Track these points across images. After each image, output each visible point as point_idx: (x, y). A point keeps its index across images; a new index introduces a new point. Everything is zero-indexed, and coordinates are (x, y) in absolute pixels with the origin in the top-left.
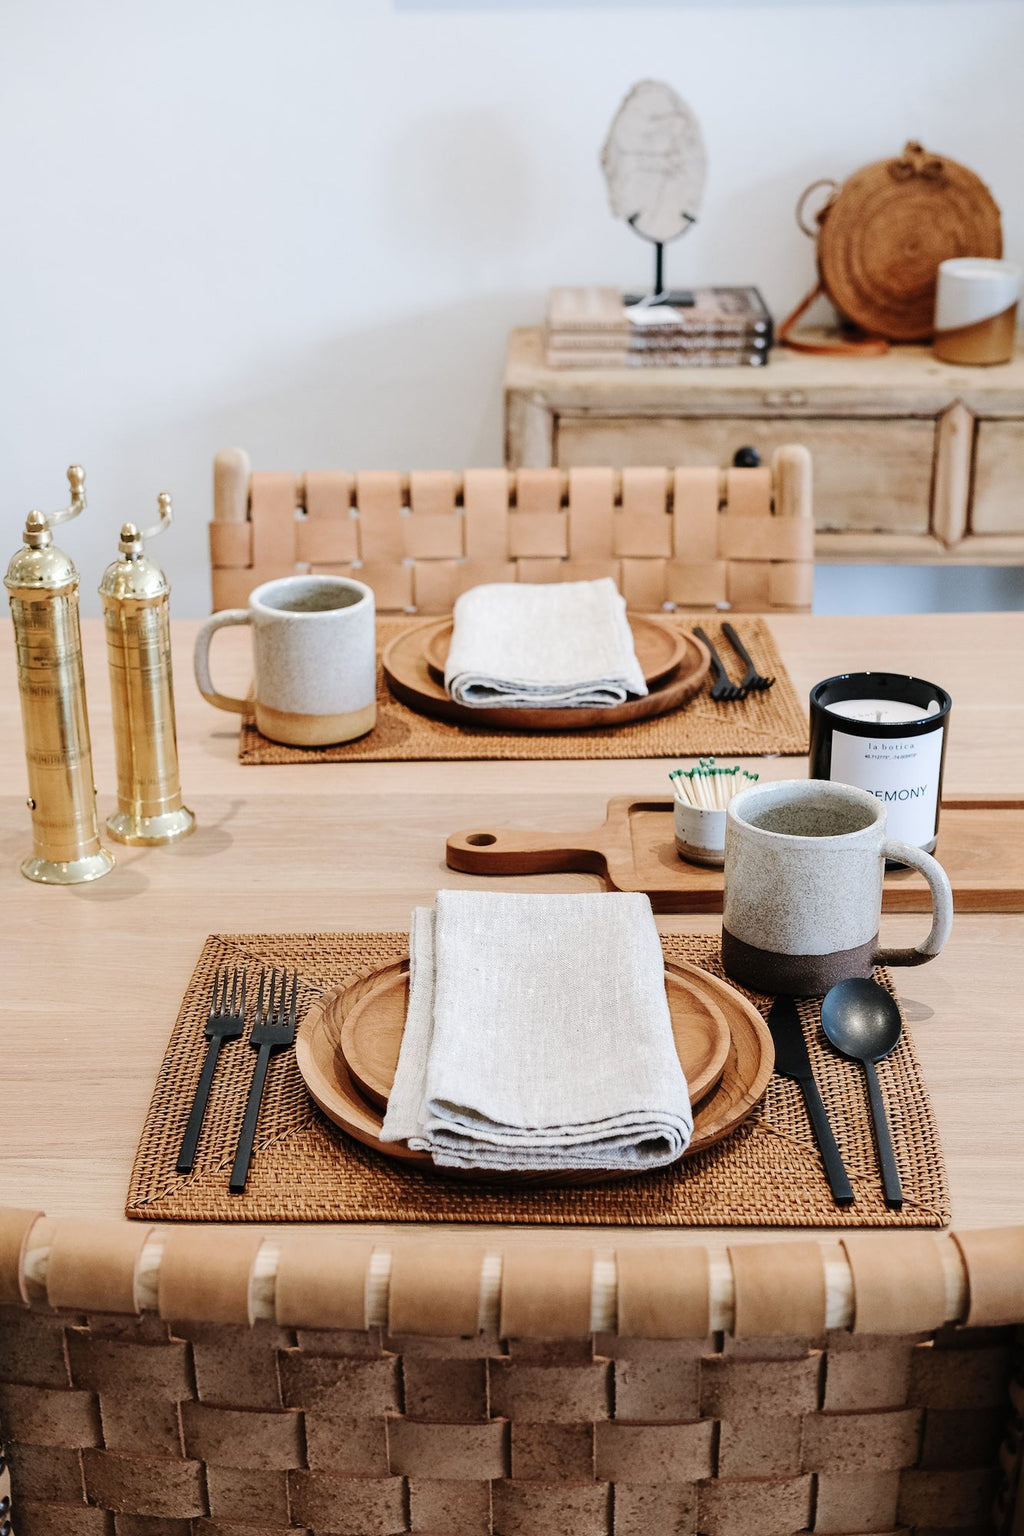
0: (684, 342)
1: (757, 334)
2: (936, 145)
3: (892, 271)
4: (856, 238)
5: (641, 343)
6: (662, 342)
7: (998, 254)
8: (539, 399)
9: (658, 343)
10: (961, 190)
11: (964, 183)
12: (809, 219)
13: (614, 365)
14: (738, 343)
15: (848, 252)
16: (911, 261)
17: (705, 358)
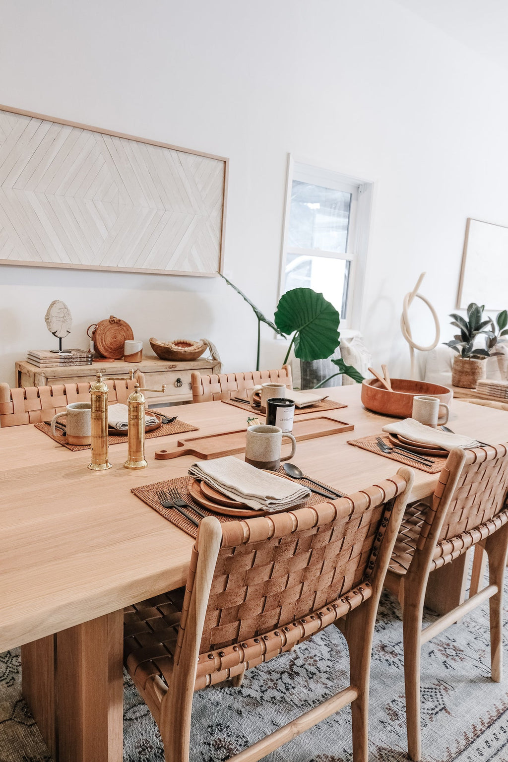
0: (72, 360)
1: (89, 357)
2: (118, 317)
3: (111, 344)
4: (103, 337)
5: (62, 361)
6: (67, 360)
7: (133, 339)
8: (43, 375)
9: (67, 361)
10: (124, 326)
11: (124, 324)
12: (90, 333)
13: (57, 366)
14: (85, 360)
15: (102, 339)
16: (115, 341)
17: (78, 363)
